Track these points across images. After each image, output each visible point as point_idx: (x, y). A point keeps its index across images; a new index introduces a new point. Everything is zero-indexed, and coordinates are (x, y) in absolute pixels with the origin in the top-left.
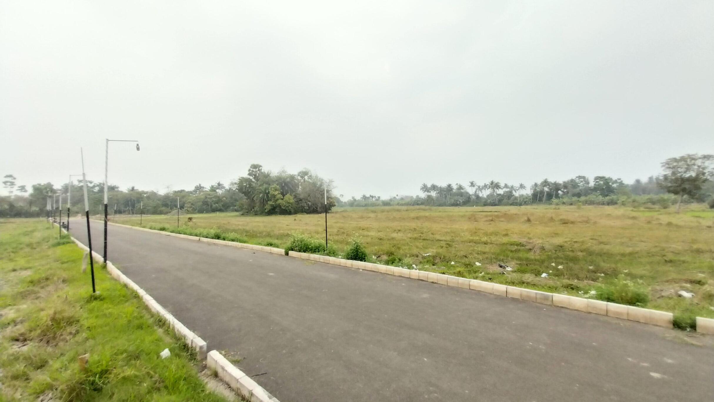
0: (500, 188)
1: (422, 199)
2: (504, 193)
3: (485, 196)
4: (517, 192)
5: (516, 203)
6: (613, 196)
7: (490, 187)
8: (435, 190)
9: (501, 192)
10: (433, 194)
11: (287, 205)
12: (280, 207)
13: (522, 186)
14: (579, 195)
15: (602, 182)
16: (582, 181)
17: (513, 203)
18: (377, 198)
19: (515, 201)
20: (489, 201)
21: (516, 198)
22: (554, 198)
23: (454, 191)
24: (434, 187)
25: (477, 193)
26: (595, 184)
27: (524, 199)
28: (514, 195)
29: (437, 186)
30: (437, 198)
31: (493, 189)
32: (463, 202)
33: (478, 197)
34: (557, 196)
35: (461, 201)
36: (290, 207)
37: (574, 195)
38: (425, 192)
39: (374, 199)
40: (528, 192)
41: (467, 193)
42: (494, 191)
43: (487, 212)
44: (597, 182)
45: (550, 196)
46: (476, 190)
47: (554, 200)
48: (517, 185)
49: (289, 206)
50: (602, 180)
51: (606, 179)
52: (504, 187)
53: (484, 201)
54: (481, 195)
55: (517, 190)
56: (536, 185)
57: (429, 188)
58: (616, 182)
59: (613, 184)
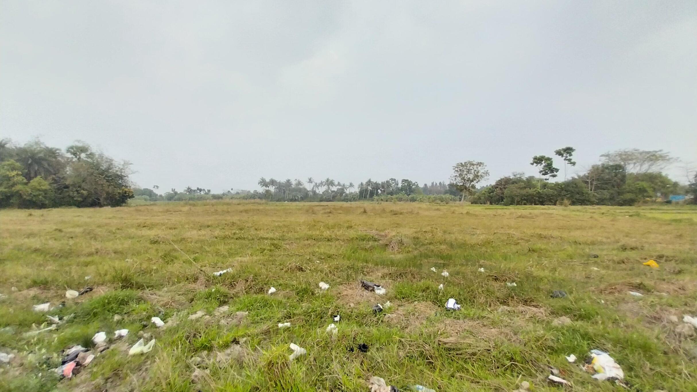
0: (334, 185)
1: (260, 193)
2: (337, 190)
3: (321, 193)
4: (348, 190)
5: (347, 199)
6: (414, 195)
7: (325, 184)
8: (273, 185)
9: (335, 189)
10: (272, 189)
11: (37, 193)
12: (20, 196)
13: (351, 185)
14: (391, 194)
15: (406, 184)
16: (393, 183)
17: (345, 199)
18: (207, 191)
19: (346, 198)
20: (324, 197)
21: (347, 195)
22: (375, 195)
23: (293, 186)
24: (273, 182)
25: (314, 189)
26: (402, 186)
27: (353, 196)
28: (345, 193)
29: (276, 181)
30: (276, 193)
31: (329, 186)
32: (301, 197)
33: (314, 192)
34: (377, 194)
35: (300, 197)
36: (41, 197)
37: (388, 194)
38: (263, 186)
39: (202, 193)
40: (356, 190)
41: (305, 189)
42: (329, 188)
43: (324, 206)
44: (403, 184)
45: (372, 194)
46: (314, 186)
47: (375, 197)
48: (347, 184)
49: (40, 195)
50: (406, 182)
51: (409, 182)
52: (337, 185)
53: (320, 197)
54: (317, 191)
55: (348, 188)
56: (362, 184)
57: (268, 182)
58: (414, 184)
59: (413, 186)
